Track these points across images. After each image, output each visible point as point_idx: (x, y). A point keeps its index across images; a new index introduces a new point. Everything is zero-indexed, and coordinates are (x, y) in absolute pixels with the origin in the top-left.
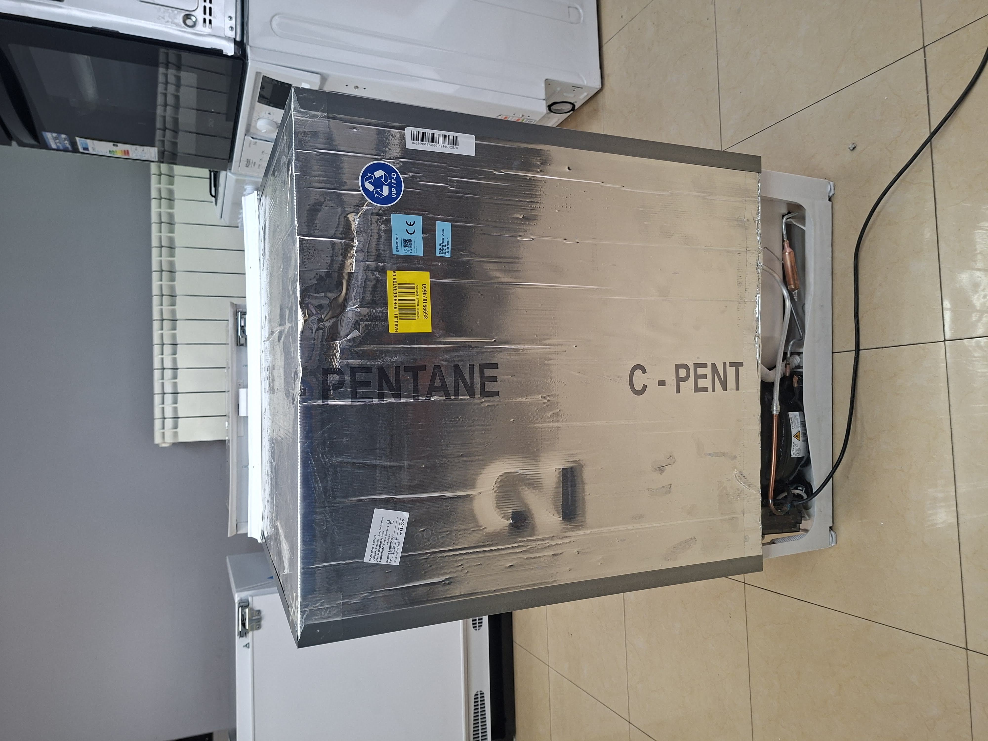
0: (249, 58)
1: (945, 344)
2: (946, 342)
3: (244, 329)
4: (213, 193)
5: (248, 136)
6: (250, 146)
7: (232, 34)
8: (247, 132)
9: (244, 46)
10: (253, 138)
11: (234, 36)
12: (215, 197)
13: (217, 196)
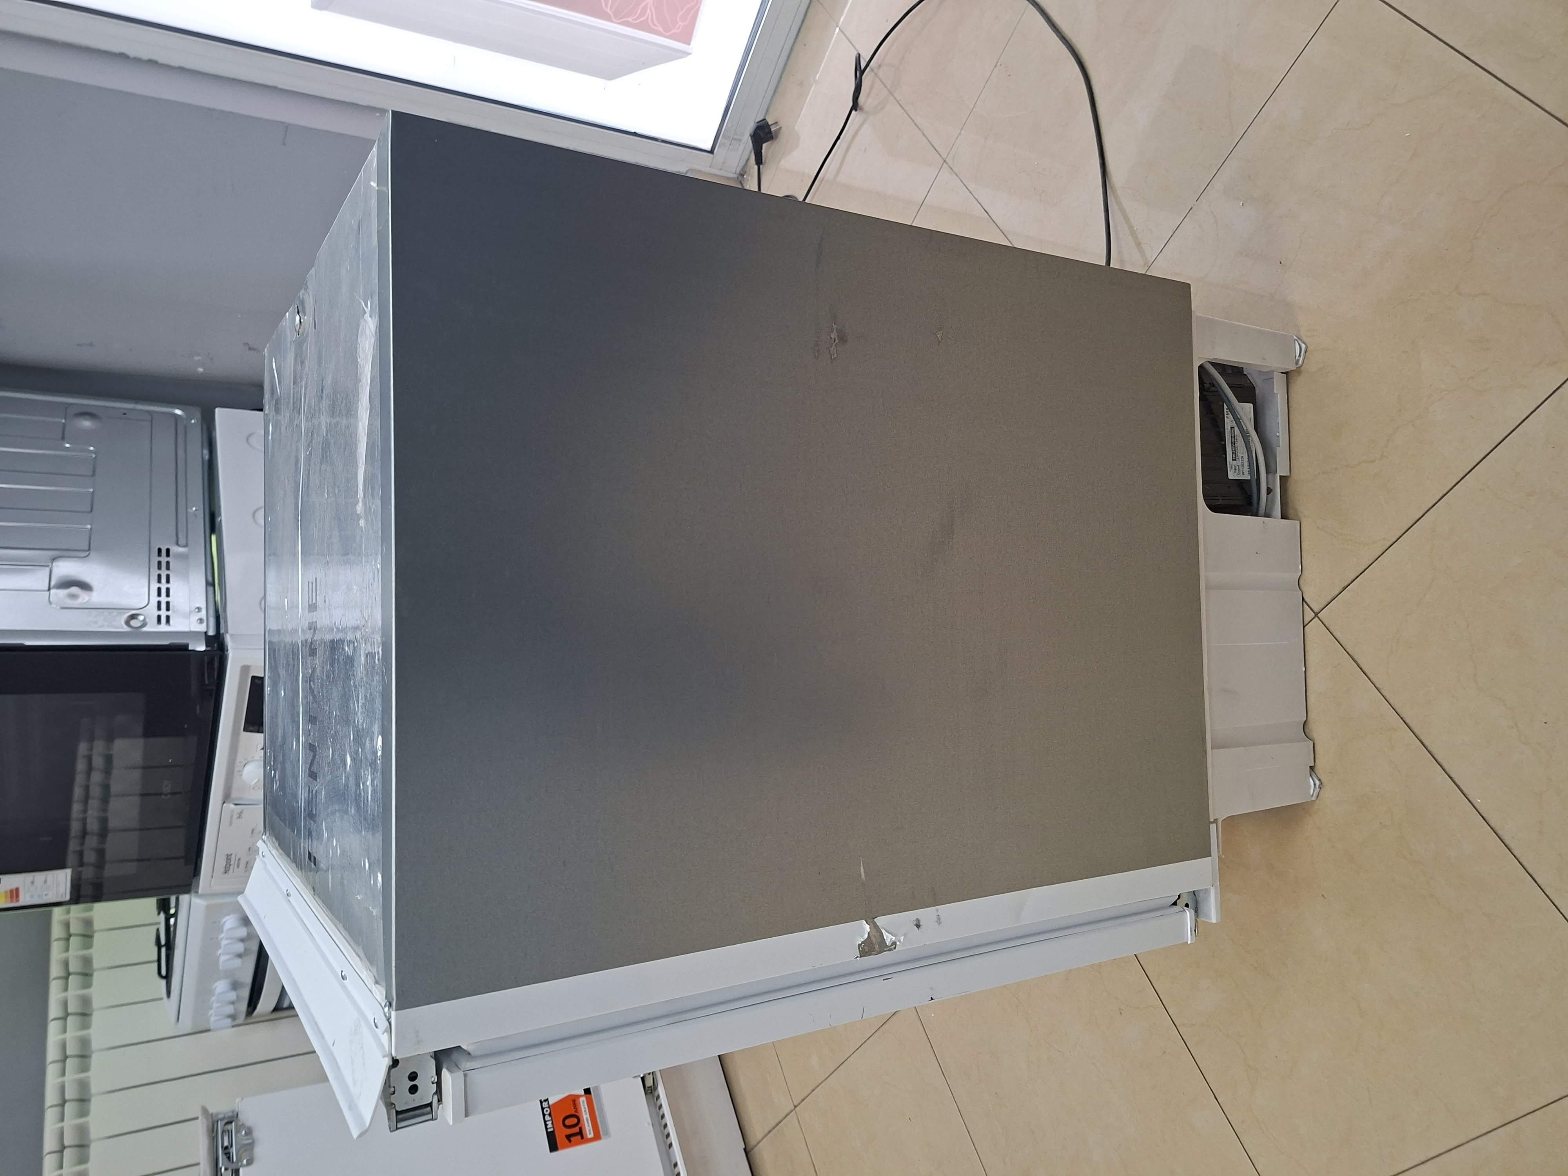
0: (229, 648)
1: (1318, 618)
2: (1319, 615)
3: (229, 1153)
4: (164, 972)
5: (229, 802)
6: (231, 824)
7: (202, 628)
8: (226, 798)
9: (221, 638)
10: (236, 804)
11: (204, 630)
12: (168, 977)
13: (171, 976)
